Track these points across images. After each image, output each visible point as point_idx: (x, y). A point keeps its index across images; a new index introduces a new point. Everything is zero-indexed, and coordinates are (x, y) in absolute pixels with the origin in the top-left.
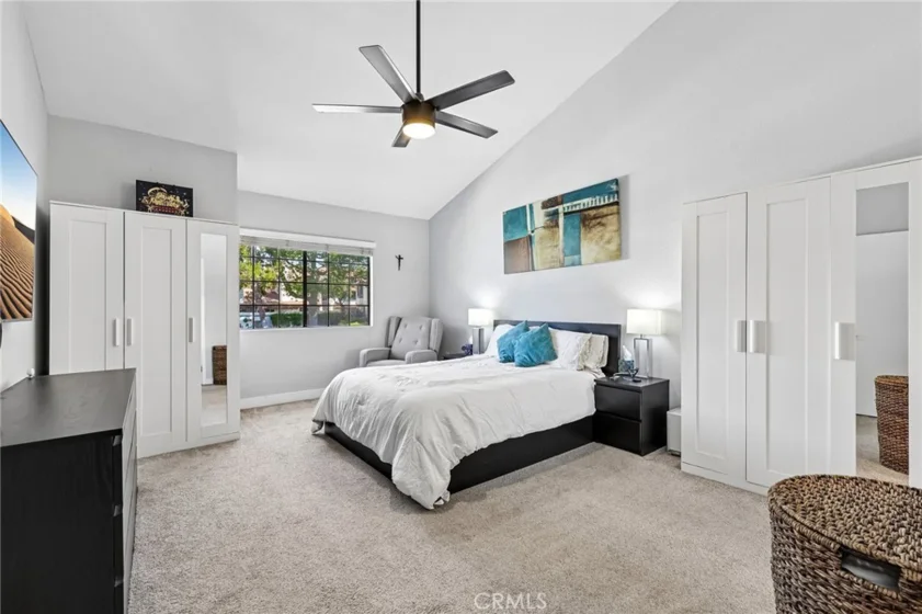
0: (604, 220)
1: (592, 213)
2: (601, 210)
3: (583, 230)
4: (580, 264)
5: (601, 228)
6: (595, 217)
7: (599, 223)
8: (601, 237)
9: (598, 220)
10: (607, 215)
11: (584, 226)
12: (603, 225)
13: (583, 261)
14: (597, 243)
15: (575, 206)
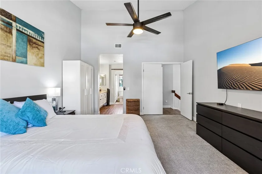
0: (39, 47)
1: (34, 40)
2: (38, 42)
3: (29, 46)
4: (26, 63)
5: (37, 50)
6: (35, 43)
7: (37, 47)
8: (38, 54)
9: (37, 46)
10: (40, 46)
11: (30, 45)
12: (39, 49)
13: (28, 62)
14: (36, 56)
15: (25, 30)
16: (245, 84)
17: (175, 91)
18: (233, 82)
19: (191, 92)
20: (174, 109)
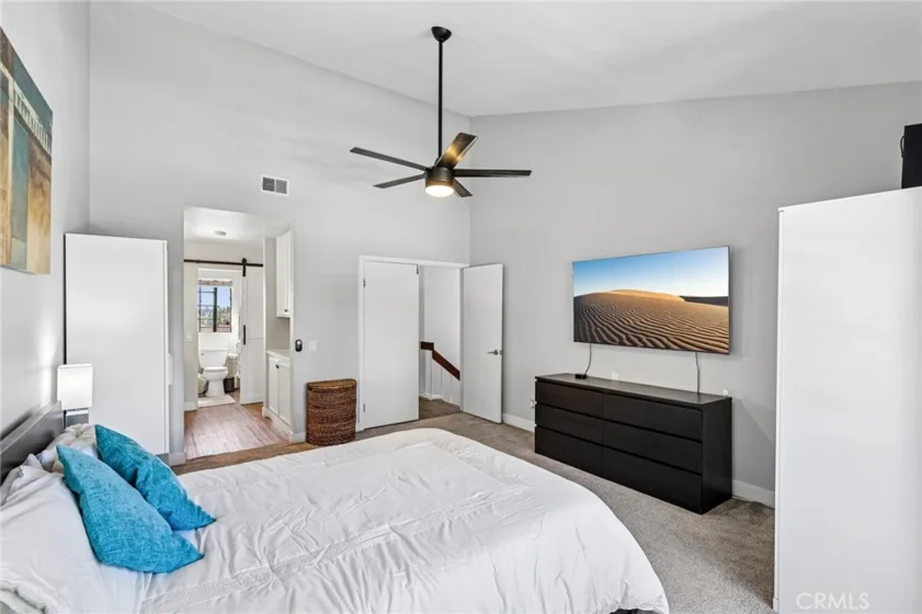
0: (44, 184)
2: (43, 158)
6: (39, 167)
7: (41, 185)
8: (42, 218)
9: (41, 179)
10: (46, 176)
12: (43, 193)
16: (665, 340)
17: (432, 344)
18: (626, 335)
19: (499, 349)
20: (431, 399)
